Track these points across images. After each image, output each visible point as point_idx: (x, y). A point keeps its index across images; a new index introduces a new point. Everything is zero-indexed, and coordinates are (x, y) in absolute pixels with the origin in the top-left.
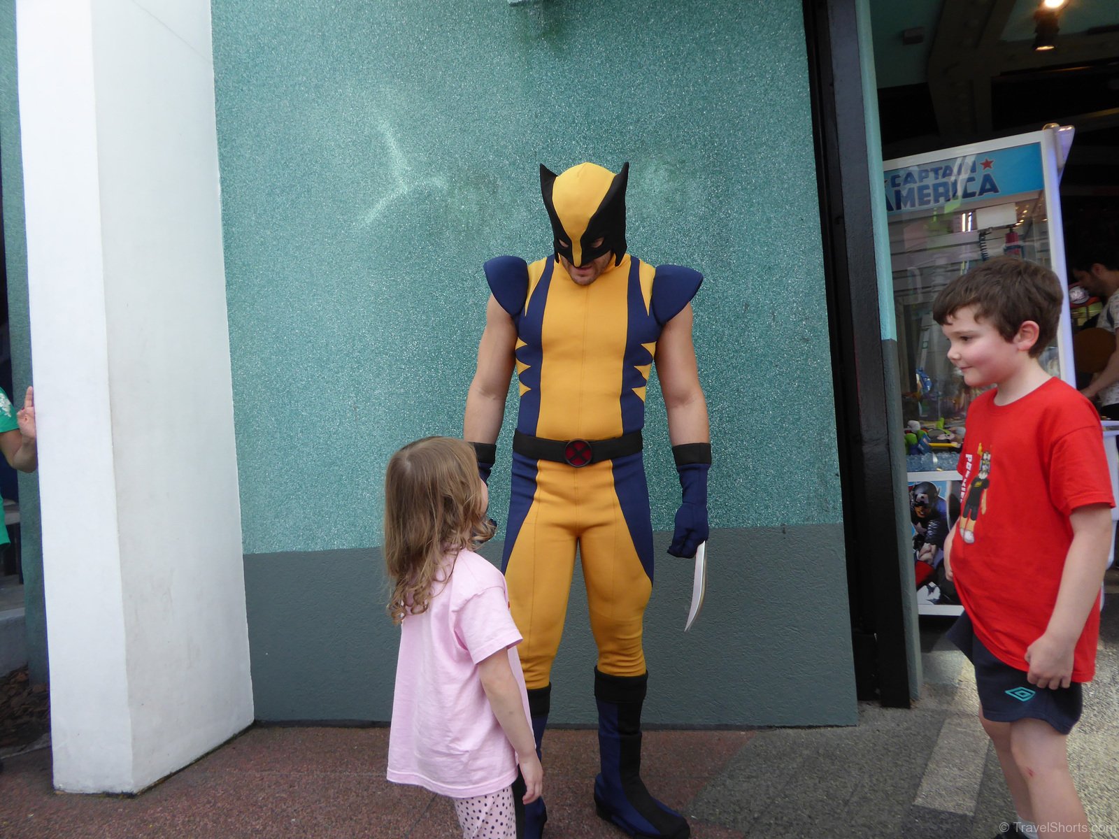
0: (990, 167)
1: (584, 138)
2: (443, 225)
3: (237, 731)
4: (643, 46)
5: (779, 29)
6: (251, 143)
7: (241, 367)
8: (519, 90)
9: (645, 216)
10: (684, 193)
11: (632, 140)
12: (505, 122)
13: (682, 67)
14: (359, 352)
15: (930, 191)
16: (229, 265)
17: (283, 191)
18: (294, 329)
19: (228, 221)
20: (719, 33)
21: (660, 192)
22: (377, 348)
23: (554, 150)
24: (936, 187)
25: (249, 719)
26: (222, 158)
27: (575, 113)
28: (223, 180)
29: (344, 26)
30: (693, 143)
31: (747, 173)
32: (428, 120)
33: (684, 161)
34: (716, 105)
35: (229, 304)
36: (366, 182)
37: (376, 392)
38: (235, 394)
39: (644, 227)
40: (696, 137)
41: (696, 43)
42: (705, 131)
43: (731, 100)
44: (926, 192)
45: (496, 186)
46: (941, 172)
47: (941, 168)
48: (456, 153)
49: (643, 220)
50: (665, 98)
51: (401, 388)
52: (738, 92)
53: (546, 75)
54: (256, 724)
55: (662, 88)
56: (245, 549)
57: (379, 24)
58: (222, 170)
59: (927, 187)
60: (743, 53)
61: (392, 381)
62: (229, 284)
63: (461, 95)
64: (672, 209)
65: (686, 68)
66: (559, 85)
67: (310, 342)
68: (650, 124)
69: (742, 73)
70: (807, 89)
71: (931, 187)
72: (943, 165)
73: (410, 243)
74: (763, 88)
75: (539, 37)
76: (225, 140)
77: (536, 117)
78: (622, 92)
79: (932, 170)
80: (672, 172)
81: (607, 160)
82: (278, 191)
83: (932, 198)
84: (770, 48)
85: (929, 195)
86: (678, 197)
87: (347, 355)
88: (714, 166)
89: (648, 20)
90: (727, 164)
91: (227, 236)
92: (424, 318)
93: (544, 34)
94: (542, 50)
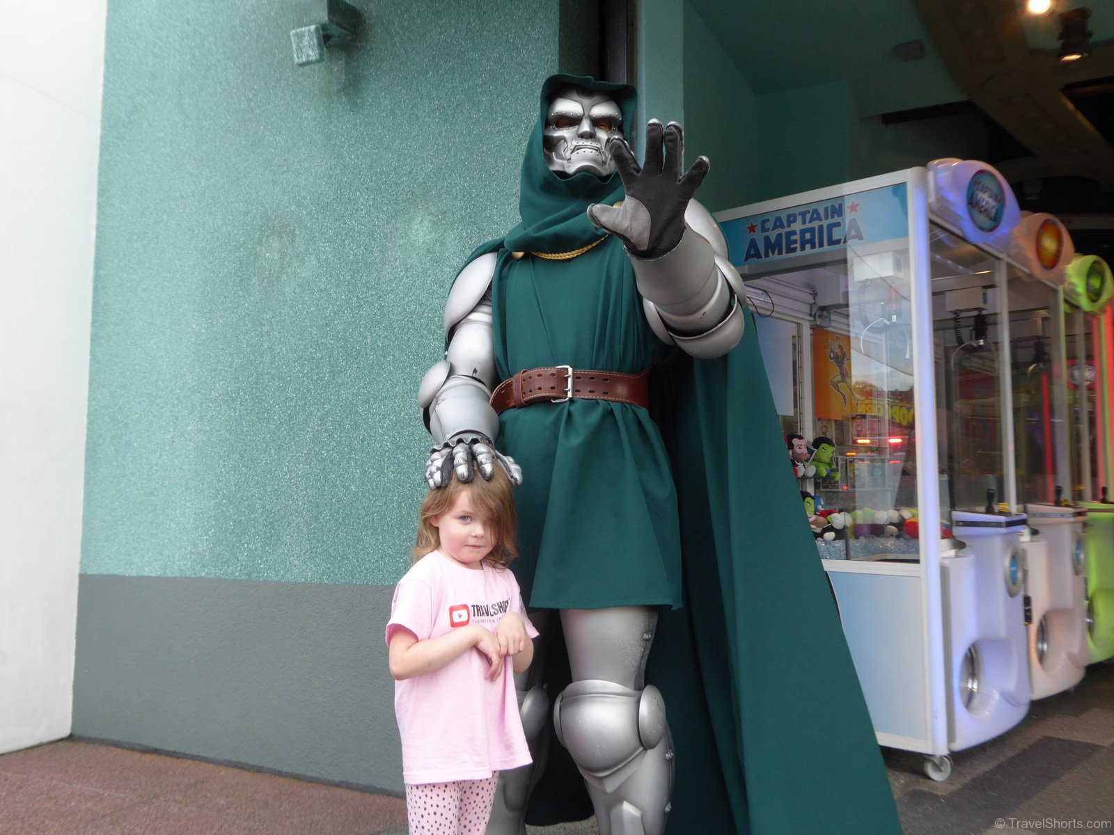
0: (856, 211)
1: (367, 189)
2: (252, 272)
4: (421, 98)
6: (120, 193)
7: (94, 399)
8: (320, 143)
9: (409, 266)
10: (443, 244)
11: (404, 191)
12: (306, 173)
13: (451, 119)
14: (180, 389)
15: (797, 237)
16: (95, 304)
17: (139, 237)
18: (134, 365)
19: (98, 265)
20: (485, 83)
21: (424, 243)
22: (193, 386)
23: (342, 201)
24: (803, 232)
25: (65, 731)
26: (100, 206)
27: (361, 165)
28: (98, 228)
29: (195, 86)
30: (455, 195)
31: (497, 224)
32: (249, 173)
33: (445, 212)
34: (477, 155)
35: (92, 340)
36: (199, 230)
37: (189, 428)
38: (89, 423)
39: (407, 277)
40: (458, 187)
41: (465, 95)
42: (466, 182)
43: (490, 150)
44: (793, 238)
45: (294, 235)
46: (808, 217)
47: (808, 212)
48: (267, 203)
49: (407, 270)
50: (435, 149)
51: (207, 425)
52: (496, 142)
53: (342, 128)
54: (71, 738)
55: (433, 139)
56: (81, 569)
57: (221, 83)
58: (99, 218)
59: (794, 233)
60: (504, 103)
61: (201, 418)
62: (94, 322)
63: (275, 149)
64: (431, 260)
65: (454, 120)
66: (351, 137)
67: (145, 378)
68: (421, 175)
69: (501, 123)
71: (798, 232)
72: (811, 209)
73: (226, 288)
74: (518, 138)
75: (339, 91)
76: (103, 192)
77: (331, 169)
78: (400, 144)
80: (435, 223)
81: (383, 211)
82: (135, 237)
84: (526, 97)
86: (437, 248)
87: (171, 392)
88: (470, 217)
89: (428, 73)
90: (481, 215)
91: (97, 278)
92: (230, 359)
93: (344, 89)
94: (341, 104)
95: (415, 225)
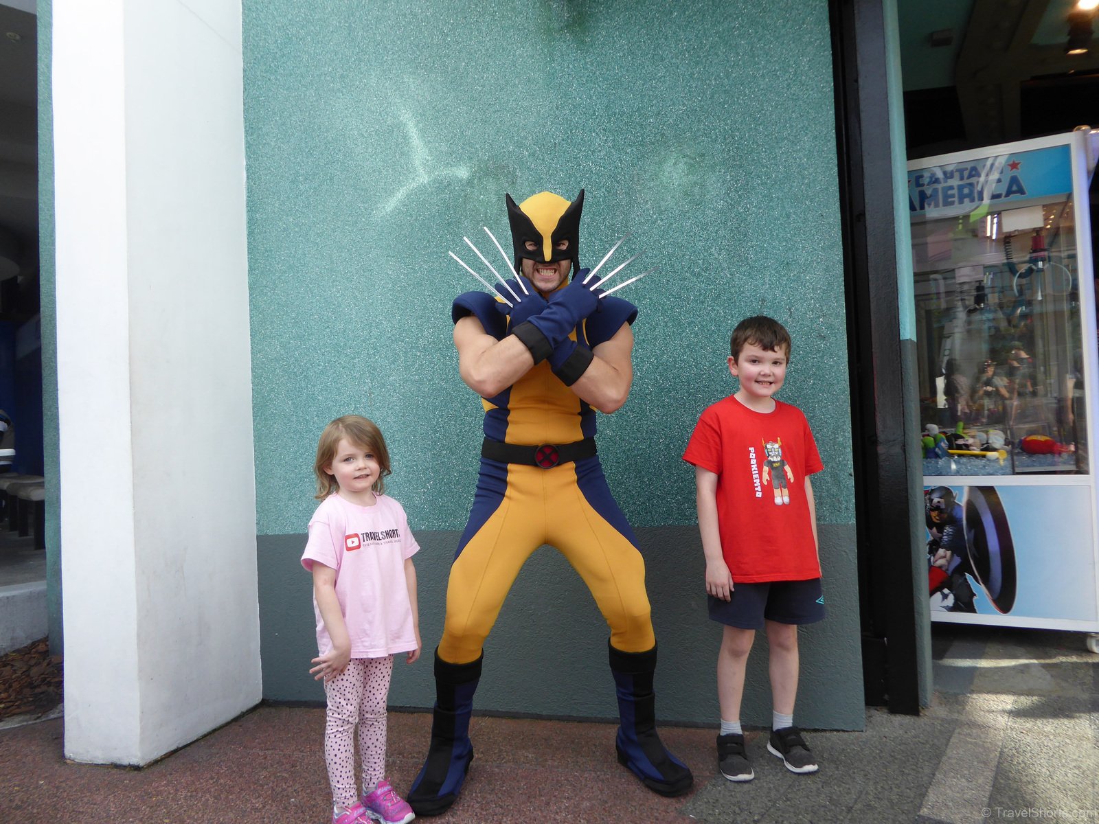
0: (1017, 169)
1: (604, 130)
2: (462, 215)
3: (244, 710)
4: (666, 39)
5: (803, 23)
6: (277, 131)
7: (260, 351)
8: (541, 81)
9: (663, 209)
10: (702, 186)
11: (652, 133)
12: (525, 113)
13: (704, 61)
14: (376, 338)
15: (955, 192)
16: (252, 250)
17: (306, 179)
18: (313, 315)
19: (252, 207)
20: (742, 26)
21: (679, 185)
22: (394, 335)
23: (574, 142)
24: (961, 188)
25: (258, 698)
26: (249, 146)
27: (596, 105)
28: (248, 169)
29: (370, 18)
30: (714, 137)
31: (767, 167)
32: (449, 111)
33: (703, 155)
34: (738, 98)
35: (251, 289)
36: (387, 171)
37: (392, 378)
38: (254, 377)
39: (662, 220)
40: (717, 130)
41: (719, 37)
42: (726, 124)
43: (753, 94)
44: (950, 192)
45: (515, 177)
46: (966, 174)
47: (966, 169)
48: (477, 143)
49: (661, 213)
50: (686, 91)
51: (415, 375)
52: (760, 86)
53: (568, 67)
54: (264, 703)
55: (683, 81)
56: (258, 530)
57: (405, 15)
58: (248, 158)
59: (951, 188)
60: (767, 47)
61: (407, 368)
62: (251, 270)
63: (483, 86)
64: (690, 202)
65: (708, 62)
66: (581, 77)
67: (328, 327)
68: (671, 117)
69: (765, 68)
70: (830, 85)
71: (956, 187)
72: (969, 166)
73: (429, 232)
74: (786, 82)
75: (562, 29)
76: (251, 129)
77: (557, 109)
78: (643, 85)
79: (957, 171)
80: (691, 165)
81: (627, 153)
82: (301, 178)
83: (956, 199)
84: (793, 42)
85: (953, 196)
86: (696, 190)
87: (364, 341)
88: (734, 160)
89: (671, 13)
90: (747, 158)
91: (251, 222)
93: (567, 27)
94: (564, 42)
95: (668, 167)
